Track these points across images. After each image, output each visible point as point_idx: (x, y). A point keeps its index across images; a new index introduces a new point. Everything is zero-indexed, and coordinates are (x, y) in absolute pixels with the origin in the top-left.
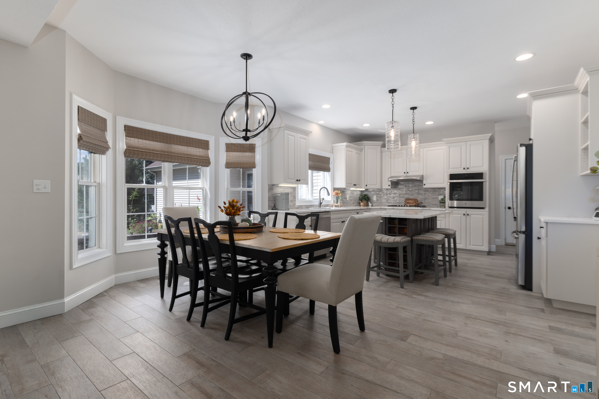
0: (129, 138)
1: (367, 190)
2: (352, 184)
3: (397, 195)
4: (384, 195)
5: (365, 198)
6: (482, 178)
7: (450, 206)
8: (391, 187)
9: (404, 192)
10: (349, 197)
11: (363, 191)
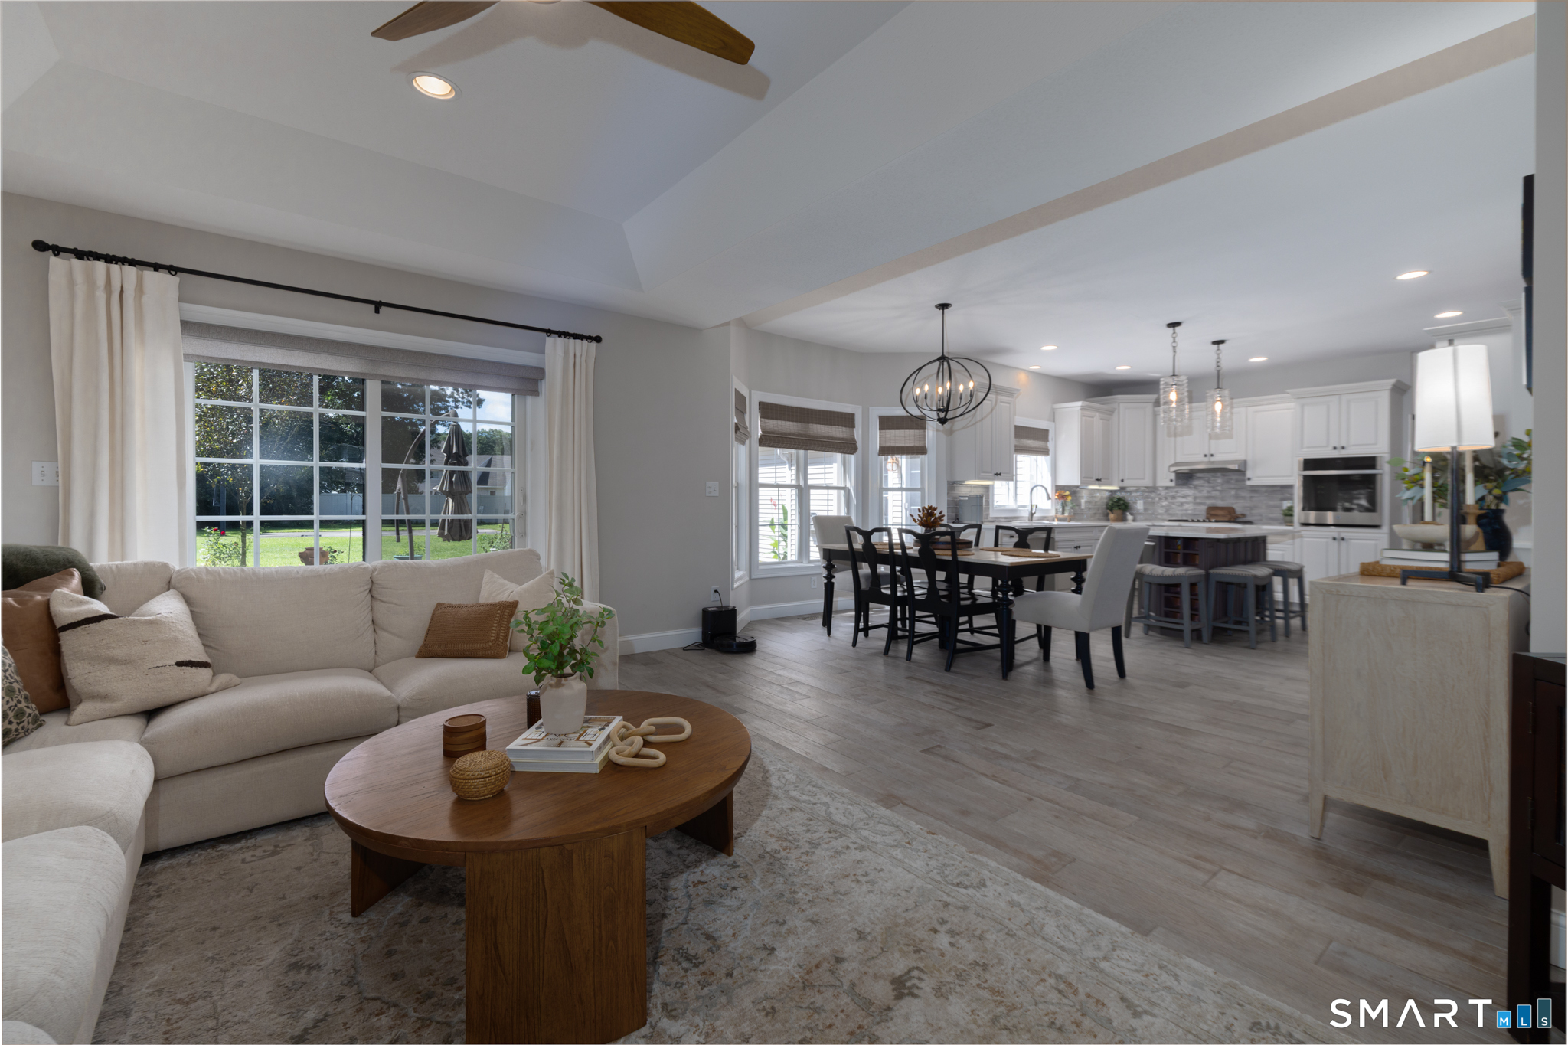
0: (767, 420)
1: (1122, 489)
2: (1092, 478)
3: (1190, 499)
4: (1160, 499)
5: (1118, 506)
6: (1373, 467)
7: (1303, 522)
8: (1177, 484)
9: (1205, 493)
10: (1086, 502)
11: (1115, 491)
